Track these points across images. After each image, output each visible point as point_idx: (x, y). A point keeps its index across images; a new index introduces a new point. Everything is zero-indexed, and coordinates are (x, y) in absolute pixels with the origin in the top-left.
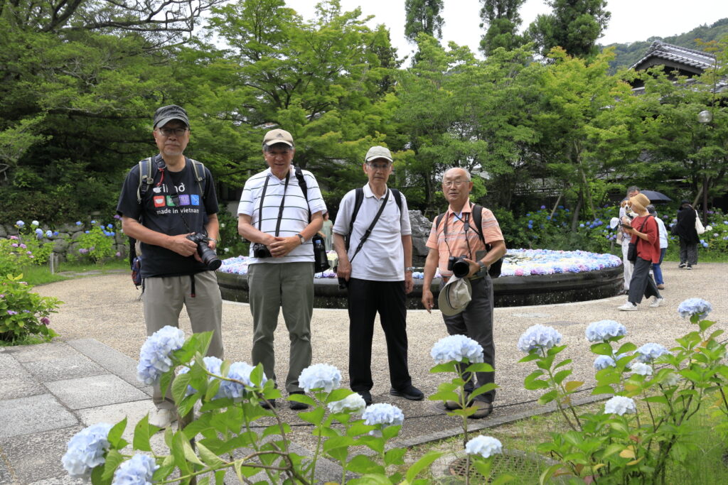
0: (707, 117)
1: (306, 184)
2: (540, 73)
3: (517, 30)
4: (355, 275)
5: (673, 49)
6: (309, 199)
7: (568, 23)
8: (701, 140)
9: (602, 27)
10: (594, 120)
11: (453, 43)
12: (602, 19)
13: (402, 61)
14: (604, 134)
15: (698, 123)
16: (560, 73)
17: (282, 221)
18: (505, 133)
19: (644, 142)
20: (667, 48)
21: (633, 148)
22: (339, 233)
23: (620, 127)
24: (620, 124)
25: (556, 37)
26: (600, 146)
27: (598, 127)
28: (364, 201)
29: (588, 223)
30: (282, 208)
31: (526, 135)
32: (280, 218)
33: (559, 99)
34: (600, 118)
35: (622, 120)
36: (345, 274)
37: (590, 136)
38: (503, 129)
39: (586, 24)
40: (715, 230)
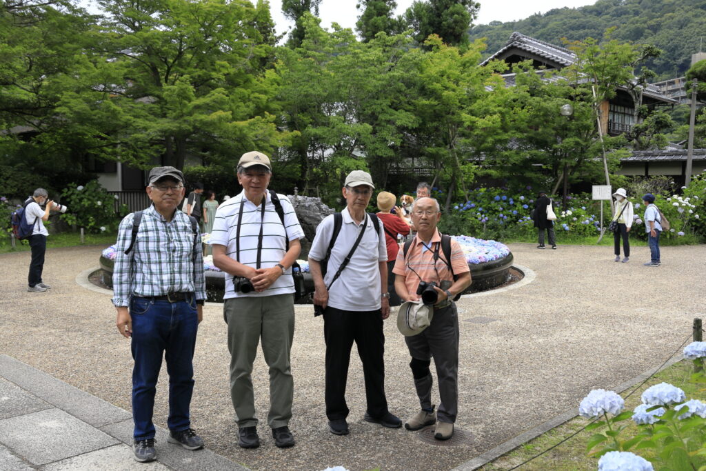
0: (569, 110)
1: (282, 210)
2: (421, 60)
3: (392, 13)
4: (331, 304)
5: (530, 41)
6: (286, 226)
7: (442, 12)
8: (563, 131)
9: (472, 17)
10: (470, 108)
11: (336, 24)
12: (473, 10)
13: (280, 37)
14: (481, 122)
15: (560, 115)
16: (437, 61)
17: (262, 251)
18: (388, 117)
19: (514, 131)
20: (525, 39)
21: (505, 136)
22: (316, 259)
23: (495, 117)
24: (495, 113)
25: (431, 24)
26: (476, 133)
27: (473, 115)
28: (343, 227)
29: (462, 205)
30: (261, 237)
31: (407, 120)
32: (260, 248)
33: (438, 86)
34: (475, 106)
35: (496, 110)
36: (322, 302)
37: (467, 124)
38: (385, 112)
39: (458, 14)
40: (574, 215)
